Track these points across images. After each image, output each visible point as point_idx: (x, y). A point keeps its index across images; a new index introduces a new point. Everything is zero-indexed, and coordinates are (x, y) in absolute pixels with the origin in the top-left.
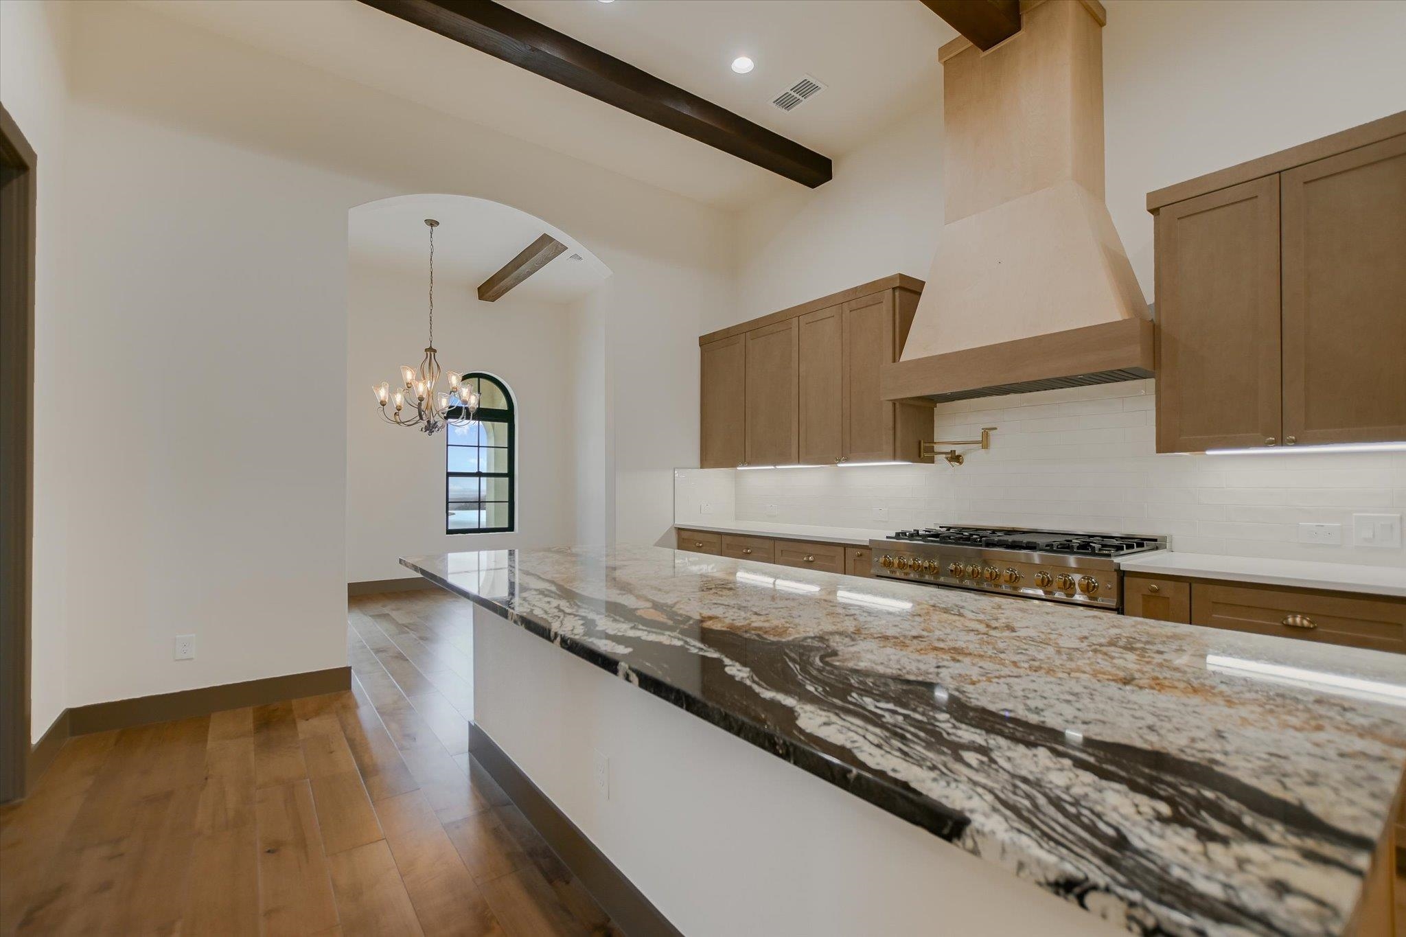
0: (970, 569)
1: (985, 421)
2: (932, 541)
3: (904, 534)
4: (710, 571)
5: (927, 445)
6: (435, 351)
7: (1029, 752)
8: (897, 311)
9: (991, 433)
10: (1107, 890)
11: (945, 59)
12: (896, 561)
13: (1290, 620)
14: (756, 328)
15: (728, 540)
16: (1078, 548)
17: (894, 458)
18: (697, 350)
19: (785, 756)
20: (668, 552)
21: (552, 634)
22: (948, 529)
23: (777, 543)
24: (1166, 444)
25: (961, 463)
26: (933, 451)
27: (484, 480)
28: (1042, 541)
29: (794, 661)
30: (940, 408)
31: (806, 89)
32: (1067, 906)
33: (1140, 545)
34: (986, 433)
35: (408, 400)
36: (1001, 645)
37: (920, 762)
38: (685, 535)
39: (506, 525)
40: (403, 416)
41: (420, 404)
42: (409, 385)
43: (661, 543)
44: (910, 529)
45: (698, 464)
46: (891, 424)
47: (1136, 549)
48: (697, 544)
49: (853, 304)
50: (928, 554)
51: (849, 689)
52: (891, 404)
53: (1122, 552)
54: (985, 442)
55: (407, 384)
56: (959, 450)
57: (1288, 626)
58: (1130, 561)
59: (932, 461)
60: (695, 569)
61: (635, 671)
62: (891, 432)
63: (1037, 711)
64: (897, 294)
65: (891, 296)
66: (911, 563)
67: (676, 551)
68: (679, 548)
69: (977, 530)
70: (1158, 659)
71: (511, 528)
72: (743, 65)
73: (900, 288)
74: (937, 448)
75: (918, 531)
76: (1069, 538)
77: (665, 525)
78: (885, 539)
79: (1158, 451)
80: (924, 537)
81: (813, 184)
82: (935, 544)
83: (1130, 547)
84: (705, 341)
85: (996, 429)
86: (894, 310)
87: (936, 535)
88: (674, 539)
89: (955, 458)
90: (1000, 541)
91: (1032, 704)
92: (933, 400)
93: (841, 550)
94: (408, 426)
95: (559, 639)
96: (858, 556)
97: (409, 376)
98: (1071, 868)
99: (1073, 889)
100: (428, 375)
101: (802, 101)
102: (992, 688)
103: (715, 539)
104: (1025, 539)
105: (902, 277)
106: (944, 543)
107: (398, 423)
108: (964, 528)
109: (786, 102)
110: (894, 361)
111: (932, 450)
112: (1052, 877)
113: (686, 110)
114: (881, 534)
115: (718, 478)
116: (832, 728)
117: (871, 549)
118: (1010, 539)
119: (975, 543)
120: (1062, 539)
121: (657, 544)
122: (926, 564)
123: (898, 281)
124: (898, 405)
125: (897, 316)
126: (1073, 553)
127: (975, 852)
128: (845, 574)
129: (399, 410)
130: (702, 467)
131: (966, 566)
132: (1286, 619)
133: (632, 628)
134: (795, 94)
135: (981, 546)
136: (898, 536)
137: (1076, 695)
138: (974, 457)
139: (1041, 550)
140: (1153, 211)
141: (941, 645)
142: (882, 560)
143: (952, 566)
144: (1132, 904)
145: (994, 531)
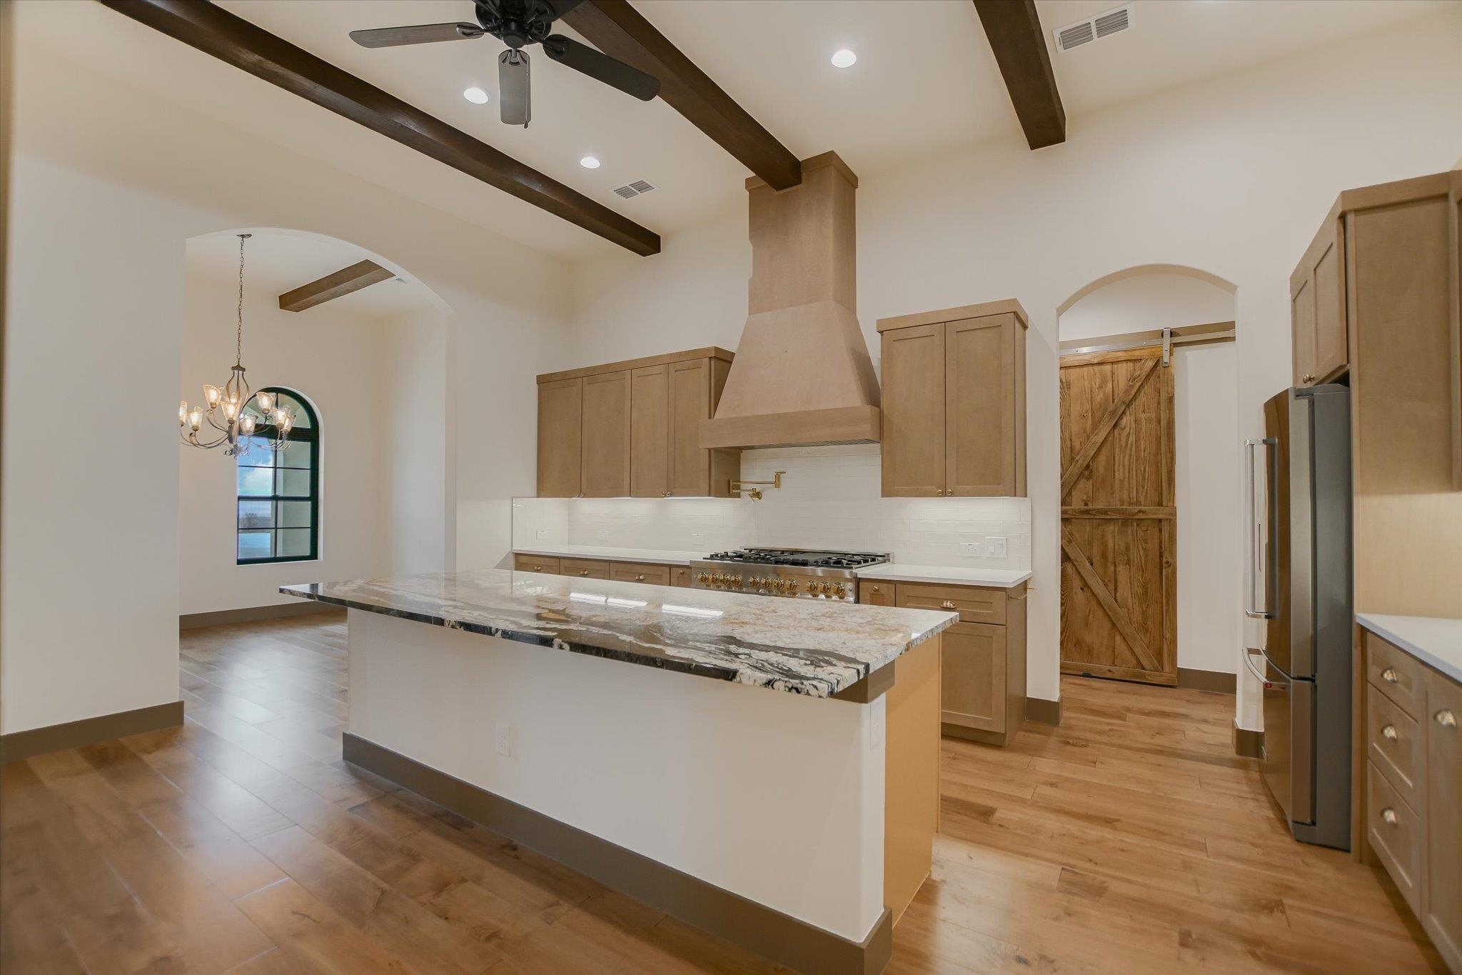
0: (763, 581)
1: (776, 466)
2: (737, 561)
3: (717, 555)
4: (544, 592)
5: (735, 483)
6: (243, 370)
7: (767, 653)
8: (713, 375)
9: (782, 475)
10: (780, 680)
11: (751, 188)
12: (711, 577)
13: (945, 604)
14: (592, 374)
15: (567, 563)
16: (834, 563)
17: (710, 495)
18: (536, 387)
19: (661, 667)
20: (506, 573)
21: (493, 630)
22: (751, 550)
23: (612, 564)
24: (887, 492)
25: (760, 498)
26: (740, 489)
27: (281, 504)
28: (811, 558)
29: (656, 632)
30: (744, 453)
31: (642, 187)
32: (769, 690)
33: (873, 560)
34: (778, 476)
35: (212, 421)
36: (767, 619)
37: (722, 659)
38: (523, 559)
39: (308, 553)
40: (201, 437)
41: (231, 428)
42: (214, 406)
43: (501, 566)
44: (722, 552)
45: (534, 492)
46: (707, 467)
47: (870, 563)
48: (535, 568)
49: (678, 366)
50: (734, 571)
51: (688, 641)
52: (707, 451)
53: (861, 565)
54: (777, 483)
55: (211, 404)
56: (758, 488)
57: (943, 608)
58: (864, 572)
59: (738, 496)
60: (530, 591)
61: (566, 642)
62: (707, 473)
63: (775, 641)
64: (713, 362)
65: (708, 364)
66: (722, 578)
67: (514, 572)
68: (517, 569)
69: (771, 551)
70: (840, 620)
71: (314, 555)
72: (590, 162)
73: (714, 357)
74: (743, 486)
75: (727, 553)
76: (830, 556)
77: (505, 550)
78: (702, 560)
79: (882, 496)
80: (732, 558)
81: (644, 253)
82: (740, 563)
83: (866, 561)
84: (543, 381)
85: (785, 473)
86: (710, 375)
87: (741, 556)
88: (512, 562)
89: (757, 495)
90: (784, 559)
91: (773, 639)
92: (740, 449)
93: (667, 569)
94: (209, 448)
95: (500, 632)
96: (681, 574)
97: (213, 395)
98: (770, 677)
99: (769, 683)
100: (234, 393)
101: (637, 194)
102: (757, 636)
103: (552, 562)
104: (800, 557)
105: (717, 349)
106: (748, 562)
107: (195, 445)
108: (761, 550)
109: (624, 192)
110: (710, 418)
111: (738, 487)
112: (764, 682)
113: (538, 188)
114: (699, 556)
115: (554, 507)
116: (682, 653)
117: (691, 568)
118: (792, 558)
119: (768, 561)
120: (825, 557)
121: (497, 567)
122: (733, 579)
123: (714, 353)
124: (712, 451)
125: (713, 379)
126: (819, 566)
127: (740, 682)
128: (670, 585)
129: (196, 430)
130: (538, 497)
131: (760, 580)
132: (942, 604)
133: (547, 623)
134: (633, 189)
135: (772, 563)
136: (712, 557)
137: (794, 635)
138: (770, 493)
139: (811, 565)
140: (881, 332)
141: (736, 621)
142: (700, 576)
143: (751, 580)
144: (786, 682)
145: (783, 552)
